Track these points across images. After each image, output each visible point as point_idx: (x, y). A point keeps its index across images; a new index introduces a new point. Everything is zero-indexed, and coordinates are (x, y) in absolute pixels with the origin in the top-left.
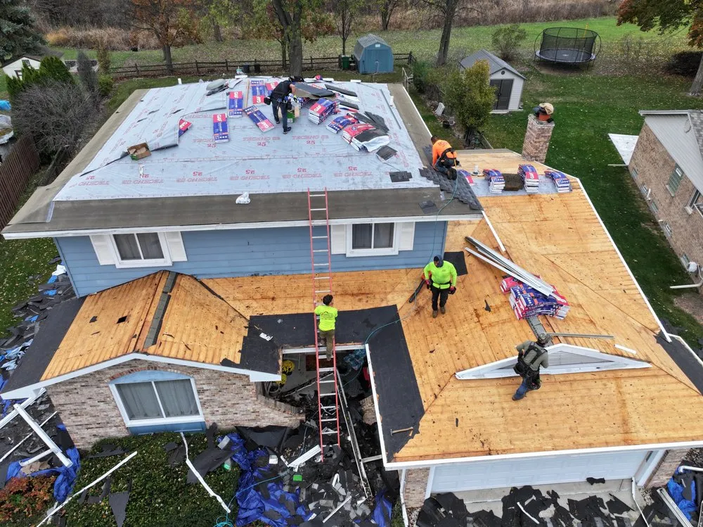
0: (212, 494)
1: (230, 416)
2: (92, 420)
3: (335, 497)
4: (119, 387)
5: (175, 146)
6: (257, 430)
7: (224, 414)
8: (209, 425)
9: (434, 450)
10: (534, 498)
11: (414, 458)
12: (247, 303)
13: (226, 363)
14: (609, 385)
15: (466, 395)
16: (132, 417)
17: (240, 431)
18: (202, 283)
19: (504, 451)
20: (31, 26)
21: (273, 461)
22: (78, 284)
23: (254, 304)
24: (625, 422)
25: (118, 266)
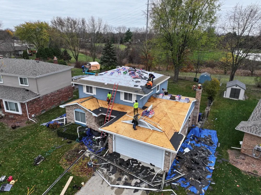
0: (78, 133)
1: (90, 125)
2: (70, 118)
3: (98, 145)
4: (75, 111)
5: (103, 75)
6: (94, 130)
7: (89, 124)
8: (87, 126)
9: (108, 129)
10: (135, 162)
11: (104, 129)
12: (102, 105)
13: (90, 110)
14: (150, 132)
15: (121, 124)
16: (76, 120)
17: (91, 129)
18: (97, 100)
19: (120, 134)
20: (117, 61)
21: (94, 137)
22: (80, 96)
23: (103, 105)
24: (147, 138)
25: (86, 93)
